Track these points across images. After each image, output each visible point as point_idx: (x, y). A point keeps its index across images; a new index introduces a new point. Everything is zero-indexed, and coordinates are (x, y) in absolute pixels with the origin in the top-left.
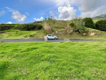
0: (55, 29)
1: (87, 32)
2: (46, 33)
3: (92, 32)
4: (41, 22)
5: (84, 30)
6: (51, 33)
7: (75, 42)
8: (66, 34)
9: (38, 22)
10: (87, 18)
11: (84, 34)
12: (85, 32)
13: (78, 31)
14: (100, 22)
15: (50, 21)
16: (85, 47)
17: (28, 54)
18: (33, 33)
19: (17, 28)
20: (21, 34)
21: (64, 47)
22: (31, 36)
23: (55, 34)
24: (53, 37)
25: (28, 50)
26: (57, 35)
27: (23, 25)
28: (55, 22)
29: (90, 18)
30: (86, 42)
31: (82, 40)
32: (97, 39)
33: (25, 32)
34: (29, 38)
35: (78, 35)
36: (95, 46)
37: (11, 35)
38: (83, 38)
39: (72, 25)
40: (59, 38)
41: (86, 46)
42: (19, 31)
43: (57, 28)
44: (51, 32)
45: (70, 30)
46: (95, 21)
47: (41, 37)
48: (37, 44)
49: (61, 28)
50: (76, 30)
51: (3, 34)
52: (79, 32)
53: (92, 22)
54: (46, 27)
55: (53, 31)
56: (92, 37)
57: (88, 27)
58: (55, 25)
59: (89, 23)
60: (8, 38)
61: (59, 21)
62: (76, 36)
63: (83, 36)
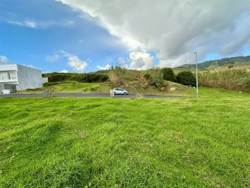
0: (125, 82)
1: (166, 86)
2: (113, 86)
3: (173, 86)
4: (106, 71)
5: (161, 83)
6: (119, 86)
8: (139, 88)
9: (103, 71)
10: (166, 68)
11: (162, 89)
12: (163, 87)
13: (154, 84)
14: (182, 74)
15: (119, 71)
17: (88, 113)
18: (95, 85)
19: (74, 79)
20: (79, 87)
22: (92, 89)
23: (124, 87)
24: (122, 92)
25: (88, 107)
26: (127, 89)
27: (82, 75)
28: (124, 71)
29: (169, 69)
31: (159, 96)
32: (177, 95)
33: (85, 84)
34: (89, 92)
35: (155, 90)
36: (174, 104)
37: (66, 88)
38: (160, 94)
39: (147, 76)
40: (131, 93)
42: (77, 83)
43: (128, 79)
44: (120, 84)
45: (144, 83)
46: (176, 73)
47: (106, 92)
48: (100, 100)
49: (132, 80)
50: (153, 83)
51: (56, 86)
52: (156, 86)
53: (172, 74)
54: (113, 78)
55: (122, 84)
56: (171, 92)
57: (168, 79)
58: (124, 76)
59: (168, 74)
60: (62, 92)
61: (131, 70)
62: (151, 90)
63: (161, 91)
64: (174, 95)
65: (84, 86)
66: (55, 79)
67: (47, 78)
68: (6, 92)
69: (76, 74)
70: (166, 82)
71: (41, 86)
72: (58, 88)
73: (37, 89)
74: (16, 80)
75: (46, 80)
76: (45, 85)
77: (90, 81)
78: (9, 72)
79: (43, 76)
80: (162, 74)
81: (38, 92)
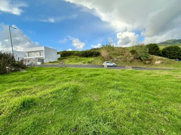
0: (113, 57)
1: (150, 60)
2: (104, 60)
3: (158, 60)
4: (98, 49)
5: (147, 58)
6: (109, 60)
7: (139, 71)
8: (125, 61)
9: (95, 49)
10: (151, 44)
11: (147, 62)
12: (147, 60)
13: (140, 58)
14: (168, 49)
15: (109, 48)
16: (153, 77)
18: (91, 59)
19: (76, 55)
20: (80, 61)
21: (127, 75)
22: (89, 62)
23: (113, 61)
24: (112, 64)
25: (91, 76)
26: (115, 62)
27: (82, 52)
28: (113, 48)
29: (155, 44)
30: (153, 71)
31: (145, 69)
32: (164, 68)
33: (84, 58)
34: (87, 64)
35: (140, 63)
37: (71, 61)
38: (145, 66)
39: (133, 52)
40: (118, 65)
41: (154, 75)
42: (78, 58)
43: (115, 54)
44: (109, 58)
45: (130, 57)
46: (161, 48)
47: (99, 64)
48: (97, 70)
49: (119, 55)
50: (138, 57)
51: (65, 60)
52: (141, 60)
53: (158, 49)
54: (104, 53)
55: (111, 58)
56: (157, 65)
57: (152, 54)
58: (113, 52)
59: (153, 49)
60: (69, 64)
61: (118, 48)
62: (137, 63)
63: (145, 64)
64: (159, 67)
65: (84, 60)
66: (65, 55)
67: (60, 55)
68: (39, 63)
69: (77, 52)
70: (151, 56)
71: (57, 60)
72: (67, 61)
73: (55, 62)
74: (44, 56)
75: (59, 56)
76: (59, 59)
77: (87, 56)
78: (40, 51)
79: (58, 53)
80: (148, 49)
81: (55, 64)
